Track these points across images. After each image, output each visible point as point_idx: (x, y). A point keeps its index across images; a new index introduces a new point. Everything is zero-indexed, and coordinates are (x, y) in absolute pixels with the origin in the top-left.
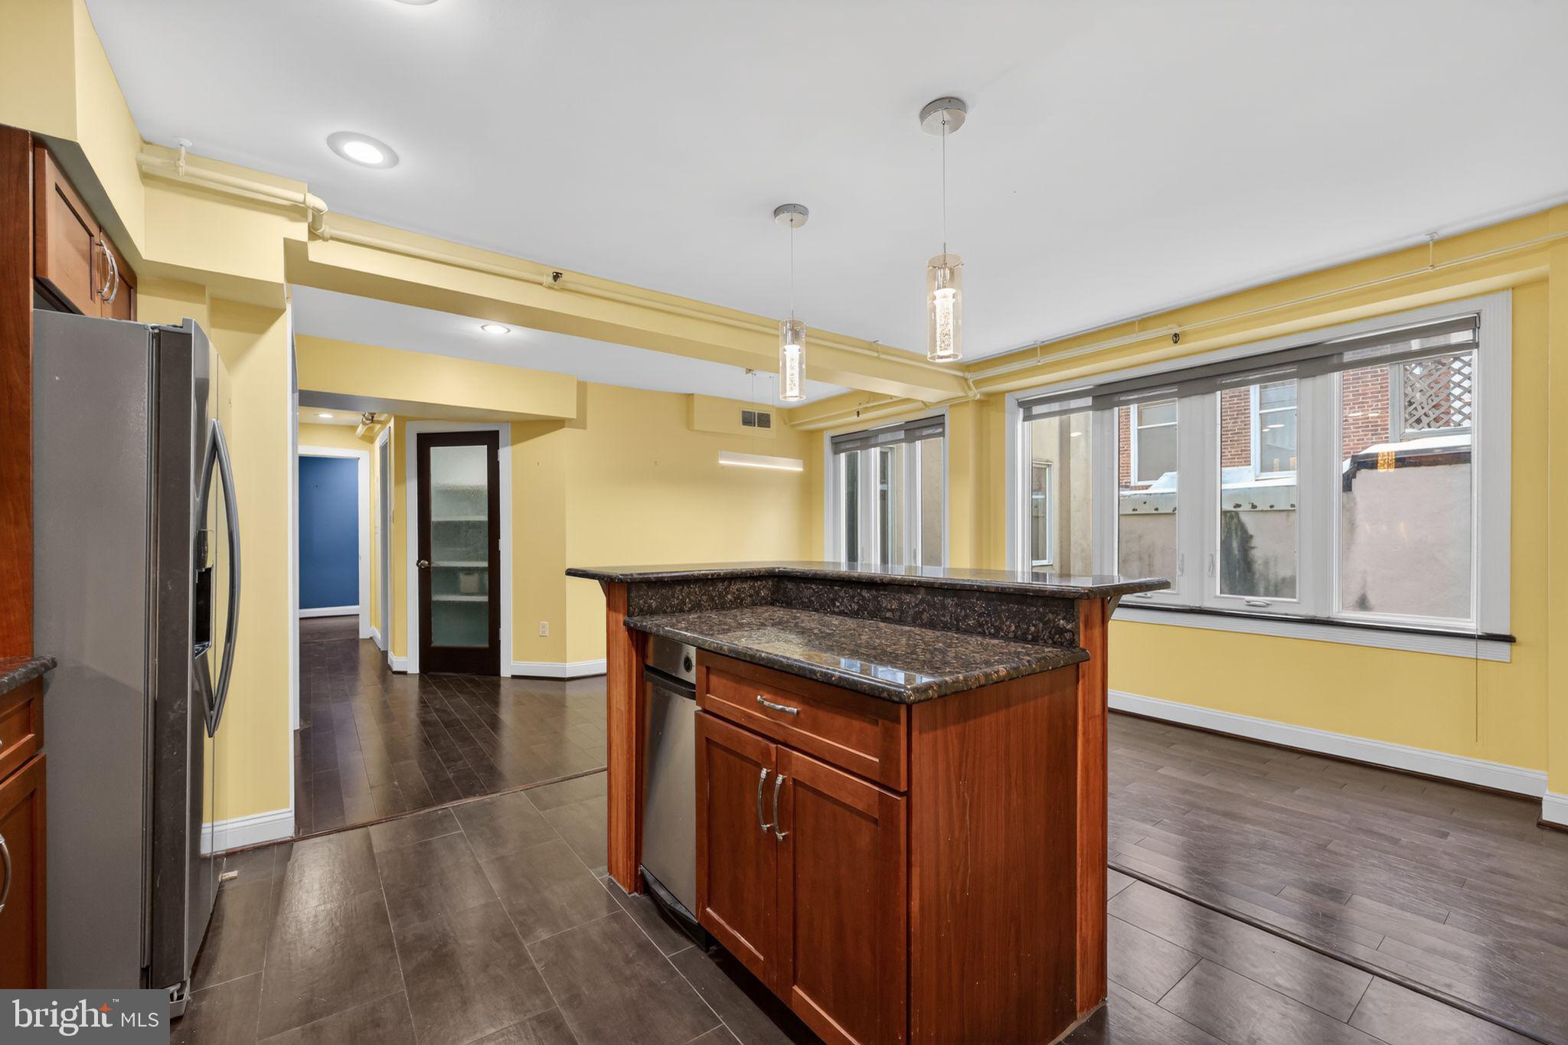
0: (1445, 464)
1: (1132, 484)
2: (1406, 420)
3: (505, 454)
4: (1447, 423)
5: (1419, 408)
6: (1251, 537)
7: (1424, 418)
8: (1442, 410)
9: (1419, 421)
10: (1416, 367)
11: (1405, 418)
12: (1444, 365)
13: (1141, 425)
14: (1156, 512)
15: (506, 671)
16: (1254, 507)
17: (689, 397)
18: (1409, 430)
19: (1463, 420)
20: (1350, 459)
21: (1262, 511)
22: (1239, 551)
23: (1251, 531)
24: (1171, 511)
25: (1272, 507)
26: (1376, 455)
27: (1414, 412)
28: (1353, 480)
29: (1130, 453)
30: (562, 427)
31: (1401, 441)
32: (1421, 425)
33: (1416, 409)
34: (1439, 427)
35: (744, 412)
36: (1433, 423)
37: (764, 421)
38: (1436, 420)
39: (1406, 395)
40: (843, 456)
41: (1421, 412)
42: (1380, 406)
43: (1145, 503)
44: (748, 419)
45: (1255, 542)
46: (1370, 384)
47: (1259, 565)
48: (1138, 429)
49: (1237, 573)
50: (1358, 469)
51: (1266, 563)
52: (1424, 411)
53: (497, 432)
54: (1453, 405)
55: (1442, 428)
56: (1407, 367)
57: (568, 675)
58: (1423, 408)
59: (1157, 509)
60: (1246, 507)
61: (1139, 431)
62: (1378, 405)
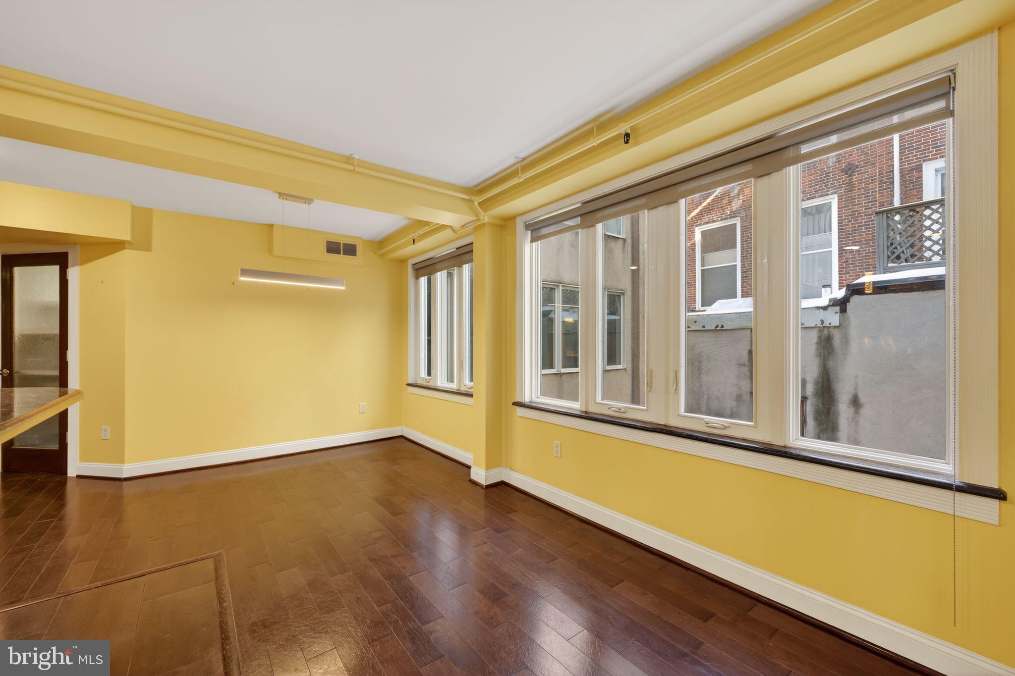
0: (919, 291)
1: (697, 309)
2: (889, 257)
3: (73, 273)
4: (920, 259)
5: (899, 247)
7: (902, 255)
8: (915, 249)
9: (898, 257)
10: (896, 215)
11: (888, 255)
12: (918, 212)
13: (704, 267)
14: (703, 329)
15: (72, 472)
17: (271, 226)
18: (891, 265)
19: (933, 256)
20: (845, 288)
26: (863, 284)
27: (895, 250)
28: (847, 304)
29: (696, 287)
30: (124, 248)
31: (885, 273)
32: (900, 261)
33: (896, 248)
34: (914, 262)
35: (328, 242)
36: (909, 259)
37: (350, 250)
38: (912, 256)
39: (888, 237)
40: (423, 281)
41: (900, 250)
42: (871, 251)
43: (695, 322)
44: (333, 248)
46: (864, 234)
48: (701, 270)
50: (852, 295)
52: (902, 249)
53: (66, 254)
54: (925, 244)
55: (917, 263)
56: (889, 215)
57: (125, 476)
58: (901, 247)
59: (704, 327)
61: (703, 271)
62: (869, 250)
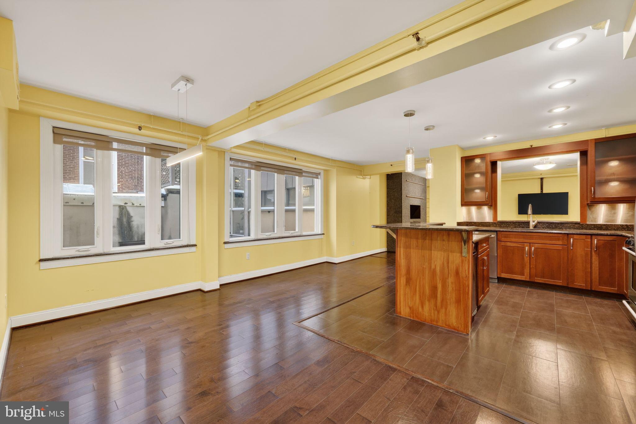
6: (132, 217)
14: (82, 204)
16: (133, 204)
21: (137, 206)
22: (126, 223)
23: (132, 214)
24: (92, 204)
25: (140, 204)
28: (167, 197)
45: (133, 219)
47: (135, 228)
49: (126, 232)
51: (138, 227)
60: (130, 204)
